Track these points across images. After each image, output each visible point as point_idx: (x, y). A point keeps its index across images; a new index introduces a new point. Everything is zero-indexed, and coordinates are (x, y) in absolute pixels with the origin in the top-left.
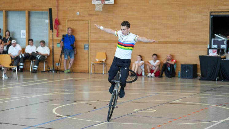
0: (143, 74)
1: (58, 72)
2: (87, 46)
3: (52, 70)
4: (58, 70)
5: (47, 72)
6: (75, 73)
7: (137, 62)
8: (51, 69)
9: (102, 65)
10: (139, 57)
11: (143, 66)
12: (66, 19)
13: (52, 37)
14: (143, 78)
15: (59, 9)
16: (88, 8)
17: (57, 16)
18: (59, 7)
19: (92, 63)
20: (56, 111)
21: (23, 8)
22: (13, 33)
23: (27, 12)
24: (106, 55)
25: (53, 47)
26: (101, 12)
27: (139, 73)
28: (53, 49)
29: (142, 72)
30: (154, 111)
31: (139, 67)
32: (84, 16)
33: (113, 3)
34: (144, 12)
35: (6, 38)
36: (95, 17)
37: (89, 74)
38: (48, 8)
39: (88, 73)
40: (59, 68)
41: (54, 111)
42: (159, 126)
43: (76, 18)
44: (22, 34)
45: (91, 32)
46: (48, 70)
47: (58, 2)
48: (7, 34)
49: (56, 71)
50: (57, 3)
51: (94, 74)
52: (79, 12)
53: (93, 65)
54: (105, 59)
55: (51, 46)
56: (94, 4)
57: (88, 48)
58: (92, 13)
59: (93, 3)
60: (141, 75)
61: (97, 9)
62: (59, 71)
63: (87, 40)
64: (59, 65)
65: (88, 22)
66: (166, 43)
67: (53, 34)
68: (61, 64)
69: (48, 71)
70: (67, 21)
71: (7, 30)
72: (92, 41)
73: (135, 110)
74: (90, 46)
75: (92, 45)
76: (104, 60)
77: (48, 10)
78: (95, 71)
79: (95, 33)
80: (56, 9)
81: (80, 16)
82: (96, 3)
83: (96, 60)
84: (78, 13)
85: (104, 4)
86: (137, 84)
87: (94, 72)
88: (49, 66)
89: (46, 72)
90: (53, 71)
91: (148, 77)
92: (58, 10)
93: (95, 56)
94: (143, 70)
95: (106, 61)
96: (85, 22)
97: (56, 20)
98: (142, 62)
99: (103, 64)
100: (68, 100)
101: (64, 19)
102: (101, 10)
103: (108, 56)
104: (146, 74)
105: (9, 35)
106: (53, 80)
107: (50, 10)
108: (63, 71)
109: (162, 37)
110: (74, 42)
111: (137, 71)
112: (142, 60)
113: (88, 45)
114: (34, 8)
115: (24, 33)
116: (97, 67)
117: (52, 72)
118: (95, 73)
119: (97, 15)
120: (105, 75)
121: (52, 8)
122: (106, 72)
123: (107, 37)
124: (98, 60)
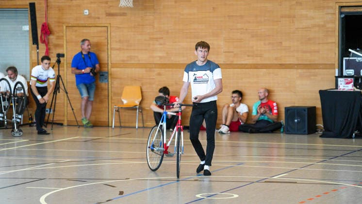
1: (49, 127)
4: (49, 121)
5: (28, 127)
6: (81, 127)
9: (134, 111)
12: (63, 23)
13: (36, 59)
15: (49, 4)
16: (107, 3)
17: (46, 17)
18: (49, 1)
19: (114, 107)
24: (142, 92)
26: (130, 8)
30: (236, 196)
32: (99, 18)
34: (213, 8)
36: (119, 19)
37: (110, 128)
38: (28, 3)
39: (108, 126)
40: (51, 118)
41: (42, 200)
43: (82, 22)
45: (111, 49)
46: (30, 122)
51: (118, 129)
52: (89, 10)
53: (118, 111)
54: (140, 99)
57: (107, 78)
58: (113, 11)
61: (123, 4)
62: (50, 123)
63: (105, 64)
64: (52, 112)
65: (106, 28)
66: (256, 66)
67: (38, 53)
68: (54, 111)
70: (65, 27)
72: (115, 65)
73: (199, 196)
74: (110, 74)
76: (137, 102)
77: (28, 7)
78: (120, 122)
79: (119, 49)
80: (44, 5)
81: (89, 16)
83: (122, 102)
84: (86, 12)
87: (118, 124)
88: (31, 115)
92: (47, 6)
93: (120, 94)
95: (141, 103)
96: (99, 28)
97: (43, 26)
99: (136, 109)
100: (68, 180)
101: (60, 23)
102: (131, 5)
103: (144, 94)
107: (32, 6)
108: (62, 124)
109: (248, 56)
113: (107, 73)
114: (1, 3)
116: (125, 115)
118: (121, 127)
119: (124, 14)
120: (141, 130)
121: (36, 2)
122: (141, 125)
123: (143, 57)
124: (125, 102)
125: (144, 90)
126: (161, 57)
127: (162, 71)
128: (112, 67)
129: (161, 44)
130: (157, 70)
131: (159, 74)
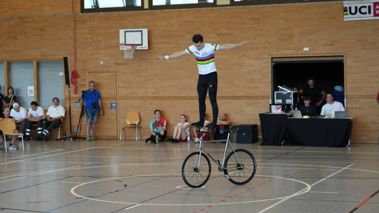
0: (189, 139)
1: (77, 140)
2: (114, 105)
3: (69, 138)
4: (77, 136)
5: (63, 141)
6: (99, 141)
7: (180, 124)
8: (67, 136)
9: (134, 129)
10: (182, 117)
11: (188, 129)
12: (86, 70)
13: (68, 94)
14: (189, 145)
15: (77, 58)
16: (115, 56)
17: (75, 67)
18: (77, 55)
19: (121, 127)
20: (75, 191)
21: (30, 58)
22: (18, 90)
23: (35, 62)
24: (140, 116)
25: (70, 107)
26: (131, 60)
27: (184, 138)
28: (70, 110)
29: (187, 136)
30: (204, 186)
31: (183, 131)
32: (110, 66)
33: (147, 48)
35: (9, 97)
36: (124, 67)
37: (118, 141)
38: (62, 57)
39: (117, 139)
40: (78, 134)
41: (72, 191)
42: (210, 206)
43: (99, 69)
44: (30, 90)
45: (118, 87)
46: (64, 137)
47: (75, 49)
48: (9, 92)
49: (75, 138)
50: (74, 51)
51: (124, 141)
52: (103, 61)
53: (124, 129)
54: (139, 121)
55: (68, 106)
56: (122, 51)
57: (116, 107)
58: (120, 62)
59: (121, 49)
60: (186, 140)
61: (127, 57)
62: (78, 138)
63: (114, 97)
65: (114, 74)
67: (69, 91)
68: (80, 129)
69: (65, 139)
70: (87, 73)
71: (10, 87)
72: (121, 98)
73: (178, 187)
74: (119, 104)
75: (122, 103)
76: (137, 123)
77: (63, 60)
78: (125, 137)
79: (124, 87)
80: (73, 58)
81: (104, 65)
82: (125, 49)
83: (127, 123)
84: (102, 63)
85: (136, 50)
86: (181, 152)
87: (124, 138)
88: (65, 132)
89: (61, 141)
90: (71, 139)
91: (195, 143)
93: (125, 118)
94: (188, 133)
95: (139, 123)
96: (109, 73)
97: (73, 72)
98: (186, 124)
99: (136, 128)
100: (90, 177)
101: (84, 70)
102: (132, 57)
103: (142, 117)
104: (192, 140)
105: (13, 93)
106: (71, 150)
107: (65, 59)
108: (85, 139)
110: (99, 100)
111: (181, 136)
112: (186, 121)
113: (116, 103)
114: (44, 57)
115: (32, 90)
116: (128, 131)
117: (69, 139)
118: (126, 140)
119: (127, 64)
120: (139, 142)
121: (68, 57)
122: (140, 139)
123: (141, 92)
124: (128, 123)
125: (141, 115)
126: (153, 92)
127: (154, 101)
128: (120, 99)
129: (152, 84)
130: (150, 101)
131: (151, 104)
